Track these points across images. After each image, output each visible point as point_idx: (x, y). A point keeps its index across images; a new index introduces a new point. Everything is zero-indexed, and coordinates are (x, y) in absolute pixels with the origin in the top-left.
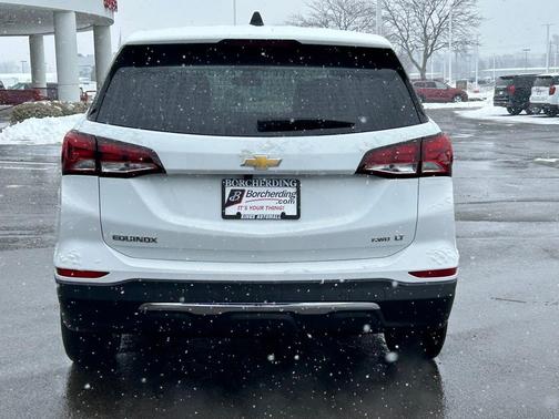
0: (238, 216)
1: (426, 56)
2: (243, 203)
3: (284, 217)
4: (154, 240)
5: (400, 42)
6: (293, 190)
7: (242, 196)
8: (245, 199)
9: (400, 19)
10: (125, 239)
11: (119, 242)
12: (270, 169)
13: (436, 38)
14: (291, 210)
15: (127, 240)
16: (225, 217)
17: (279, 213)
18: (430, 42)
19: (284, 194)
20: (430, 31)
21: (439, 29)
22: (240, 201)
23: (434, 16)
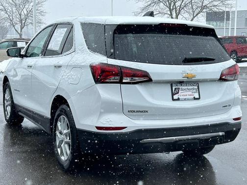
0: (178, 99)
1: (22, 28)
2: (179, 94)
3: (195, 99)
4: (147, 112)
5: (9, 21)
6: (196, 87)
7: (179, 90)
8: (180, 92)
9: (8, 11)
10: (134, 111)
11: (131, 113)
12: (193, 78)
13: (26, 20)
14: (197, 96)
15: (135, 112)
16: (173, 100)
17: (193, 97)
18: (23, 22)
19: (193, 89)
20: (23, 17)
21: (27, 16)
22: (178, 93)
23: (24, 10)
